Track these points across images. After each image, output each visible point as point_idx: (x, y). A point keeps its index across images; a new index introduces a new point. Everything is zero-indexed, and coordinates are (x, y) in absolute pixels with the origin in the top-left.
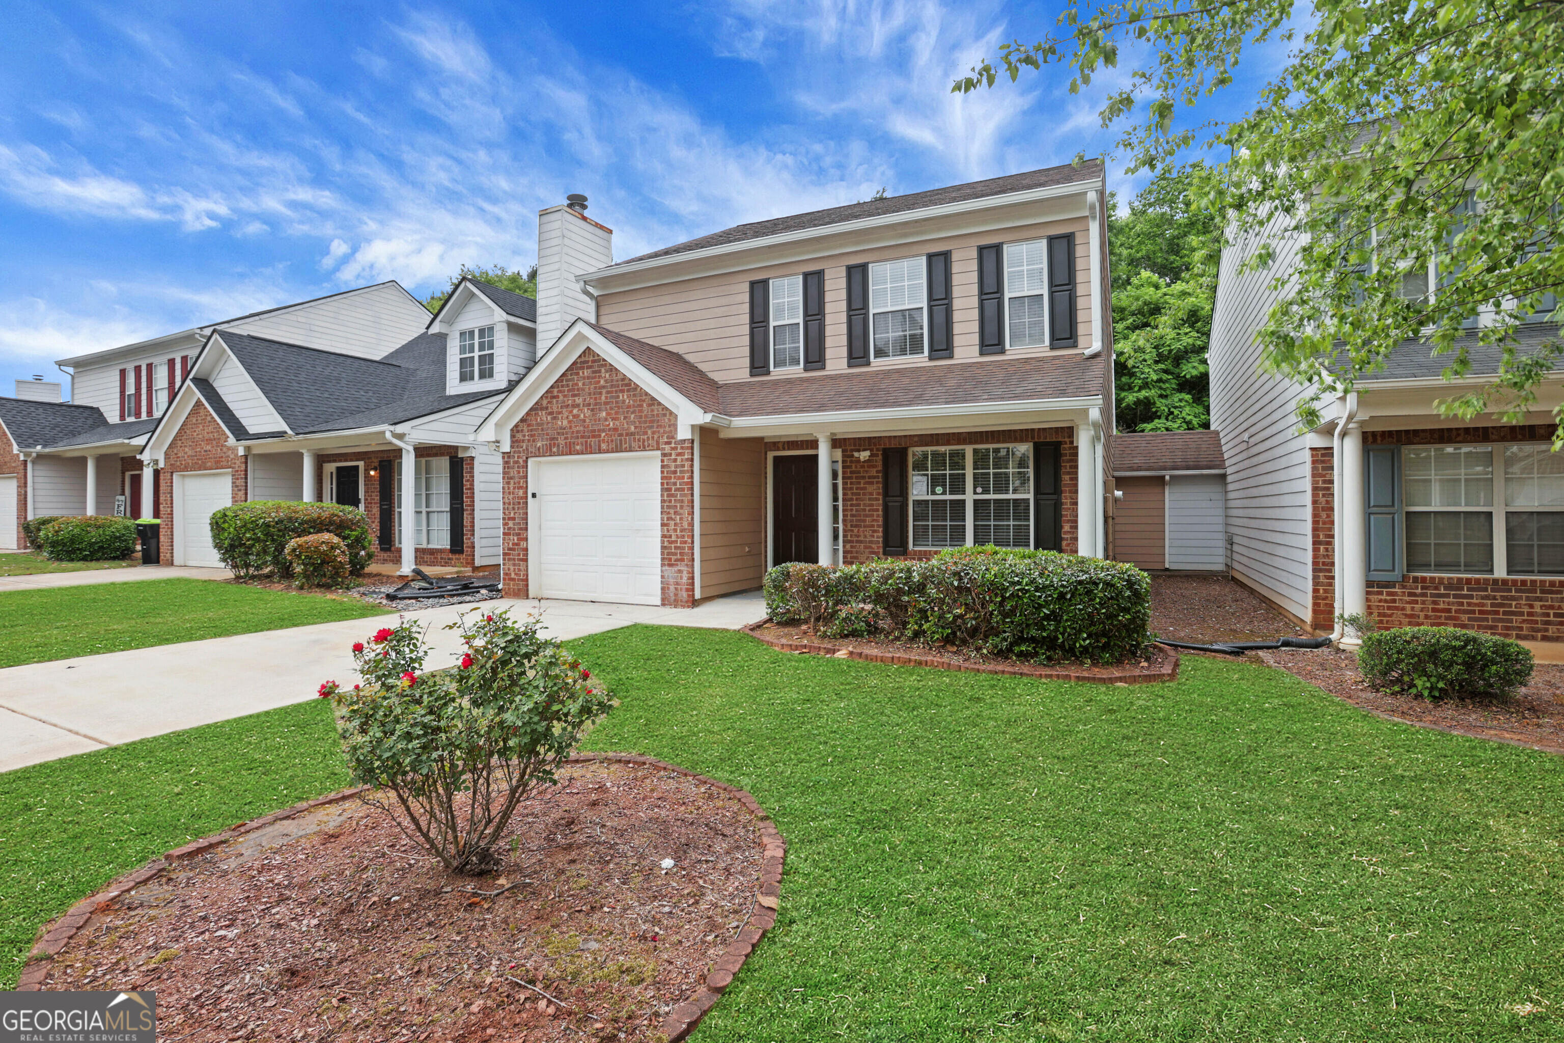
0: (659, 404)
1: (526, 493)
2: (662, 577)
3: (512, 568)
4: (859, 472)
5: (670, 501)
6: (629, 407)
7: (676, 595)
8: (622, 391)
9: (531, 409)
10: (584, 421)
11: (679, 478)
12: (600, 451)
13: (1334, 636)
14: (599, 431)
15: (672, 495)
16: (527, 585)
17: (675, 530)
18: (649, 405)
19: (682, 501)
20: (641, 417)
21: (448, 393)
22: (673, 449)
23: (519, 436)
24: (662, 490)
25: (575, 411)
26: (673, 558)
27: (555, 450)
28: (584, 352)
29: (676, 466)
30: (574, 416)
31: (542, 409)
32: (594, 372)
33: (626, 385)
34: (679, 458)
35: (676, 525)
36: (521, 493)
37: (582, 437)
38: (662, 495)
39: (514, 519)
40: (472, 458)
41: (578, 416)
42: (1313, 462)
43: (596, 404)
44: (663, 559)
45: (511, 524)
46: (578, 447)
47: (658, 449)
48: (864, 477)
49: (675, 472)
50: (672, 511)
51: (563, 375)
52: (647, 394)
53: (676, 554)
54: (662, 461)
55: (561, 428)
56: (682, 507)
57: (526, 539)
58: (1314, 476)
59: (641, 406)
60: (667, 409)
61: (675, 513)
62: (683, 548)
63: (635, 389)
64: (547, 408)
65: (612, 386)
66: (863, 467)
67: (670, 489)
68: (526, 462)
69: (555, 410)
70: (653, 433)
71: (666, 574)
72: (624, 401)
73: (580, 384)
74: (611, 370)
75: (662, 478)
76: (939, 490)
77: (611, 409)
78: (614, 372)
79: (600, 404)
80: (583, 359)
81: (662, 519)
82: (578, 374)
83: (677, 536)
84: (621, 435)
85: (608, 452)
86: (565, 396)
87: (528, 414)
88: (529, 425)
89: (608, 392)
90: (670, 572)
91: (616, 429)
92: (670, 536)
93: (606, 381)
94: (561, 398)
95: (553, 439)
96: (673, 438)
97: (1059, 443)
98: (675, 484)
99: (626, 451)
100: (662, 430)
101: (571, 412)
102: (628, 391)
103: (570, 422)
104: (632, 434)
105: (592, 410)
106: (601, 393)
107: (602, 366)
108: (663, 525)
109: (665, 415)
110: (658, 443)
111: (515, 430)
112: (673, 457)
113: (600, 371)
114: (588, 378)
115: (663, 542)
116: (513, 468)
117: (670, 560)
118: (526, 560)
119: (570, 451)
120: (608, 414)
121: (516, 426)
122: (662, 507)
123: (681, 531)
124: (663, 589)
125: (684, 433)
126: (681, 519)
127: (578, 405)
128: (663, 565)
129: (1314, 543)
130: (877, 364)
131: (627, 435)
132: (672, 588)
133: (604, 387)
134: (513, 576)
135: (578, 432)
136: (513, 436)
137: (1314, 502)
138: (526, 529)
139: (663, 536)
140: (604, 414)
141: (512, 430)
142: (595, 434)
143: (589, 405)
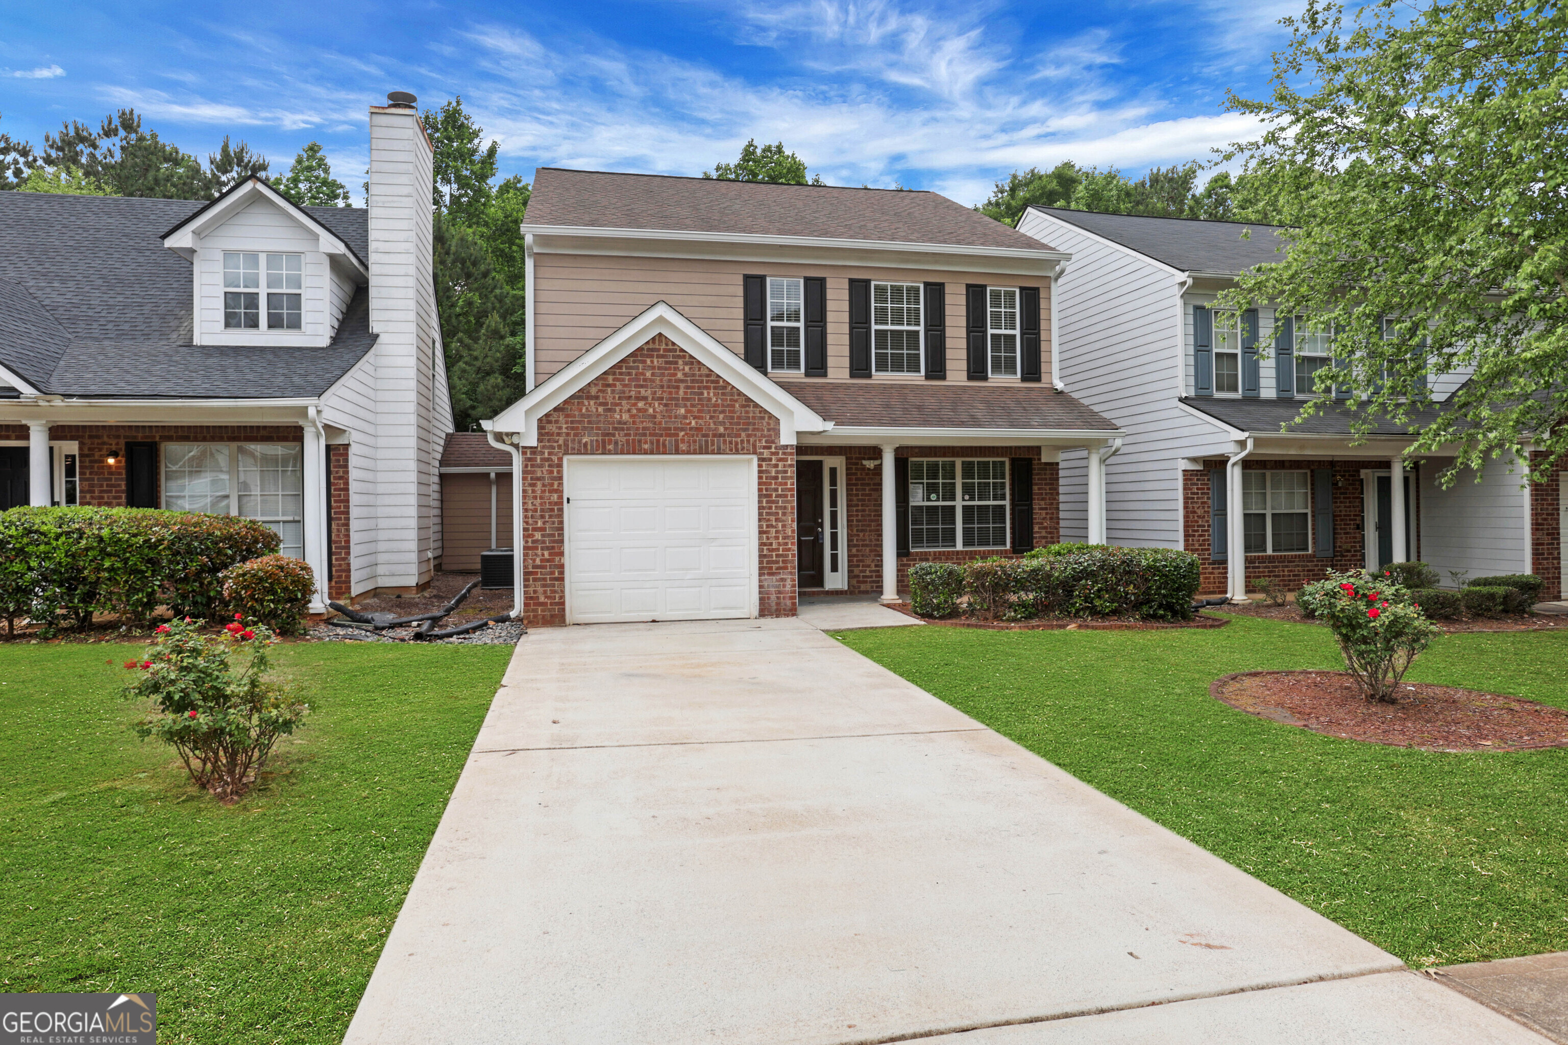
0: (756, 405)
1: (561, 497)
2: (761, 587)
3: (540, 590)
4: (864, 479)
5: (770, 508)
6: (716, 405)
7: (778, 604)
8: (708, 388)
9: (572, 397)
10: (655, 417)
11: (781, 484)
12: (677, 452)
13: (1229, 595)
14: (675, 429)
15: (773, 502)
16: (564, 610)
17: (777, 538)
18: (742, 406)
19: (785, 508)
20: (732, 418)
21: (197, 341)
22: (773, 454)
23: (552, 428)
24: (760, 496)
25: (641, 404)
26: (774, 566)
27: (611, 447)
28: (653, 339)
29: (777, 472)
30: (639, 410)
31: (589, 398)
32: (666, 363)
33: (713, 382)
34: (780, 464)
35: (777, 532)
36: (555, 497)
37: (651, 435)
38: (760, 502)
39: (542, 529)
40: (347, 446)
41: (646, 410)
42: (1185, 480)
43: (671, 399)
44: (760, 569)
45: (538, 535)
46: (646, 446)
47: (755, 453)
48: (869, 485)
49: (776, 478)
50: (773, 518)
51: (622, 361)
52: (740, 393)
53: (777, 562)
54: (760, 466)
55: (620, 422)
56: (784, 514)
57: (562, 554)
58: (1185, 489)
59: (733, 406)
60: (766, 412)
61: (777, 520)
62: (787, 556)
63: (724, 388)
64: (597, 398)
65: (693, 381)
66: (867, 474)
67: (771, 496)
68: (560, 459)
69: (610, 400)
70: (749, 436)
71: (766, 584)
72: (709, 399)
73: (648, 374)
74: (692, 363)
75: (759, 484)
76: (933, 497)
77: (692, 406)
78: (696, 366)
79: (677, 399)
80: (651, 346)
81: (760, 526)
82: (644, 362)
83: (779, 544)
84: (706, 436)
85: (688, 453)
86: (625, 386)
87: (565, 402)
88: (567, 416)
89: (687, 387)
90: (771, 581)
91: (698, 429)
92: (771, 544)
93: (685, 375)
94: (619, 387)
95: (608, 434)
96: (773, 442)
97: (1031, 460)
98: (776, 490)
99: (713, 453)
100: (759, 434)
101: (635, 405)
102: (715, 388)
103: (632, 416)
104: (721, 435)
105: (666, 405)
106: (678, 387)
107: (679, 357)
108: (761, 532)
109: (763, 418)
110: (754, 446)
111: (543, 423)
112: (774, 462)
113: (676, 363)
114: (659, 368)
115: (761, 550)
116: (541, 466)
117: (771, 568)
118: (562, 579)
119: (634, 449)
120: (687, 411)
121: (547, 415)
122: (760, 514)
123: (784, 538)
124: (761, 599)
125: (787, 438)
126: (784, 526)
127: (645, 398)
128: (760, 575)
129: (1186, 536)
130: (880, 377)
131: (714, 435)
132: (773, 597)
133: (682, 381)
134: (542, 599)
135: (644, 429)
136: (540, 427)
137: (1185, 508)
138: (562, 541)
139: (762, 544)
140: (683, 411)
141: (540, 420)
142: (668, 432)
143: (662, 399)
